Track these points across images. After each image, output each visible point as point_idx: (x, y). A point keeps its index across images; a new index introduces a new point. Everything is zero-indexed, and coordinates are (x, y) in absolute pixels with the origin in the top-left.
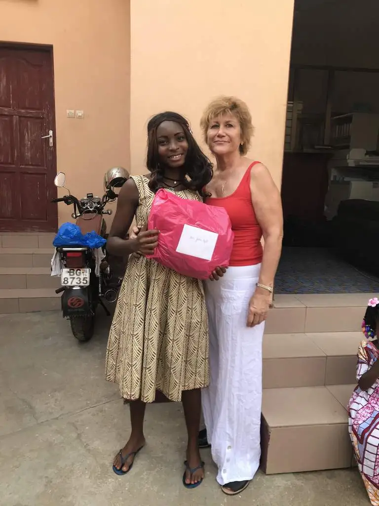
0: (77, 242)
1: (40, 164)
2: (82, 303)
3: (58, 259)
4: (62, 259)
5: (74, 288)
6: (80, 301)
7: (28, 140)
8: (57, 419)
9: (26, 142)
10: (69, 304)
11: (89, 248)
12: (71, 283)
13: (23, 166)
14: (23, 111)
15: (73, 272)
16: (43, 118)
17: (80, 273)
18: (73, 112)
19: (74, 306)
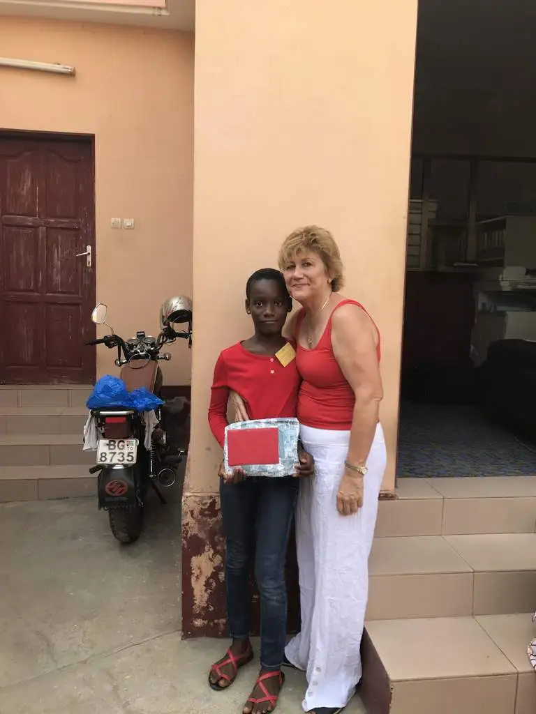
0: (120, 403)
1: (73, 291)
2: (126, 489)
3: (93, 425)
4: (99, 425)
5: (115, 468)
6: (122, 486)
7: (58, 260)
8: (85, 662)
9: (56, 261)
10: (107, 490)
11: (136, 411)
12: (111, 460)
13: (50, 294)
14: (52, 220)
15: (114, 445)
16: (79, 229)
17: (123, 446)
18: (120, 221)
19: (114, 493)
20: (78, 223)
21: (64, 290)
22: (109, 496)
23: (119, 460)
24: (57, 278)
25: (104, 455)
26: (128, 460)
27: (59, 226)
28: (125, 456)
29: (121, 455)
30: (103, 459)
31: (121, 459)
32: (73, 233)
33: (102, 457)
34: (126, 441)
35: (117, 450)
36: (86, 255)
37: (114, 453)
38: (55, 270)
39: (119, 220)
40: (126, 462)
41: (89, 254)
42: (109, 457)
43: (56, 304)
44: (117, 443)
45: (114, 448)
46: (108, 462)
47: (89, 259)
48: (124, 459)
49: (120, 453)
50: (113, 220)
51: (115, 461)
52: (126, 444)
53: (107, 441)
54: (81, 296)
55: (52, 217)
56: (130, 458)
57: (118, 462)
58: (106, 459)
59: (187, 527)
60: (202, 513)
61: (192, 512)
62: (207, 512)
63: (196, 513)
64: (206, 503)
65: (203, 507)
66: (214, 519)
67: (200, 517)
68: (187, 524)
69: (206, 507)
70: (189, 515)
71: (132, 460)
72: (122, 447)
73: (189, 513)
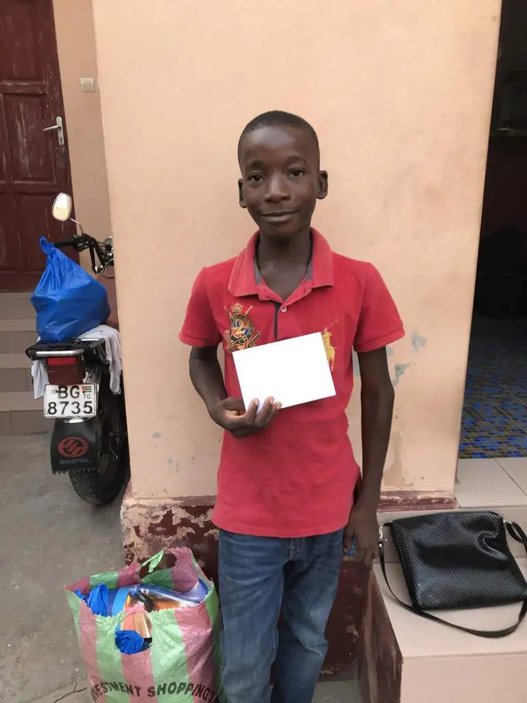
1: (46, 176)
2: (85, 448)
6: (80, 444)
7: (23, 136)
9: (20, 139)
10: (62, 452)
12: (63, 413)
13: (19, 182)
14: (9, 84)
15: (65, 392)
16: (44, 94)
17: (78, 393)
18: (92, 82)
19: (70, 453)
20: (43, 87)
21: (36, 176)
22: (64, 458)
23: (73, 412)
24: (25, 161)
25: (53, 406)
26: (85, 412)
27: (19, 91)
28: (81, 407)
29: (76, 405)
30: (52, 411)
31: (76, 410)
32: (37, 100)
33: (51, 408)
34: (80, 386)
35: (69, 399)
36: (56, 129)
37: (67, 403)
38: (21, 149)
39: (91, 80)
40: (82, 414)
41: (59, 128)
42: (59, 407)
43: (26, 193)
44: (69, 388)
45: (66, 397)
46: (58, 415)
47: (61, 135)
48: (79, 412)
49: (73, 403)
50: (83, 80)
51: (68, 413)
52: (81, 391)
53: (56, 387)
54: (56, 184)
55: (10, 79)
56: (88, 409)
57: (72, 414)
58: (56, 411)
59: (132, 549)
60: (152, 529)
61: (137, 529)
62: (159, 529)
63: (143, 530)
64: (157, 517)
65: (154, 522)
66: (170, 537)
67: (149, 535)
68: (132, 545)
69: (158, 521)
70: (133, 532)
71: (91, 412)
72: (76, 395)
73: (133, 530)
